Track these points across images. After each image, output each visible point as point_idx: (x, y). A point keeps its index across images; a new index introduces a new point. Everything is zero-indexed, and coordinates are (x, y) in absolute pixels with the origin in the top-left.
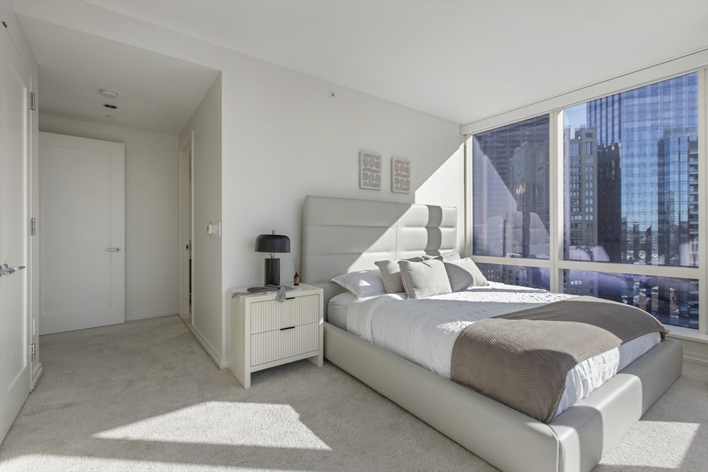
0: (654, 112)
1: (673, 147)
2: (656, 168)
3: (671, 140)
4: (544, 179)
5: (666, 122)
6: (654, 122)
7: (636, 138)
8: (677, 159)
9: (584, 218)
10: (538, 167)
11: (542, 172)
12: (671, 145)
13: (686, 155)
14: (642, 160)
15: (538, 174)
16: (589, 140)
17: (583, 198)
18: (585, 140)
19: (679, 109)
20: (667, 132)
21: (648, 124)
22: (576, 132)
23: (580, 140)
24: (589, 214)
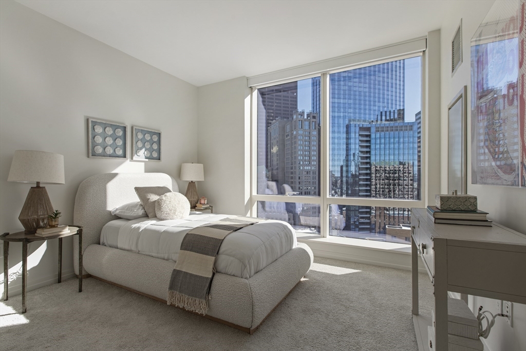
0: (345, 108)
1: (352, 129)
2: (345, 140)
3: (352, 125)
4: (290, 142)
5: (350, 114)
6: (344, 114)
7: (336, 122)
8: (354, 137)
9: (311, 168)
10: (286, 134)
11: (288, 137)
12: (352, 127)
13: (358, 134)
14: (339, 135)
15: (286, 139)
16: (314, 120)
17: (311, 156)
18: (312, 120)
19: (355, 108)
20: (350, 121)
21: (342, 114)
22: (307, 115)
23: (310, 119)
24: (314, 165)
